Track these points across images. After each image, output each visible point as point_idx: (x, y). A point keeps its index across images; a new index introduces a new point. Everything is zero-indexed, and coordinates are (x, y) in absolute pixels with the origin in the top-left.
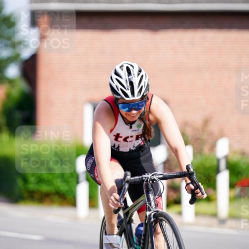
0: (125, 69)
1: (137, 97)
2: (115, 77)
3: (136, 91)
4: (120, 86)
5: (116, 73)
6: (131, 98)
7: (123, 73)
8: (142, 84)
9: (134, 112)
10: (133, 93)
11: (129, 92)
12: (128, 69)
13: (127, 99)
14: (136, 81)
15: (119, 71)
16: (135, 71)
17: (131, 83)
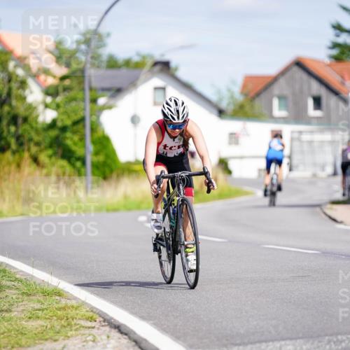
0: (173, 101)
1: (181, 121)
2: (166, 106)
3: (181, 117)
4: (170, 113)
5: (167, 104)
6: (177, 121)
7: (172, 104)
8: (185, 112)
9: (177, 130)
10: (178, 118)
11: (176, 117)
12: (175, 101)
13: (174, 121)
14: (181, 110)
15: (169, 102)
16: (180, 103)
17: (178, 111)
